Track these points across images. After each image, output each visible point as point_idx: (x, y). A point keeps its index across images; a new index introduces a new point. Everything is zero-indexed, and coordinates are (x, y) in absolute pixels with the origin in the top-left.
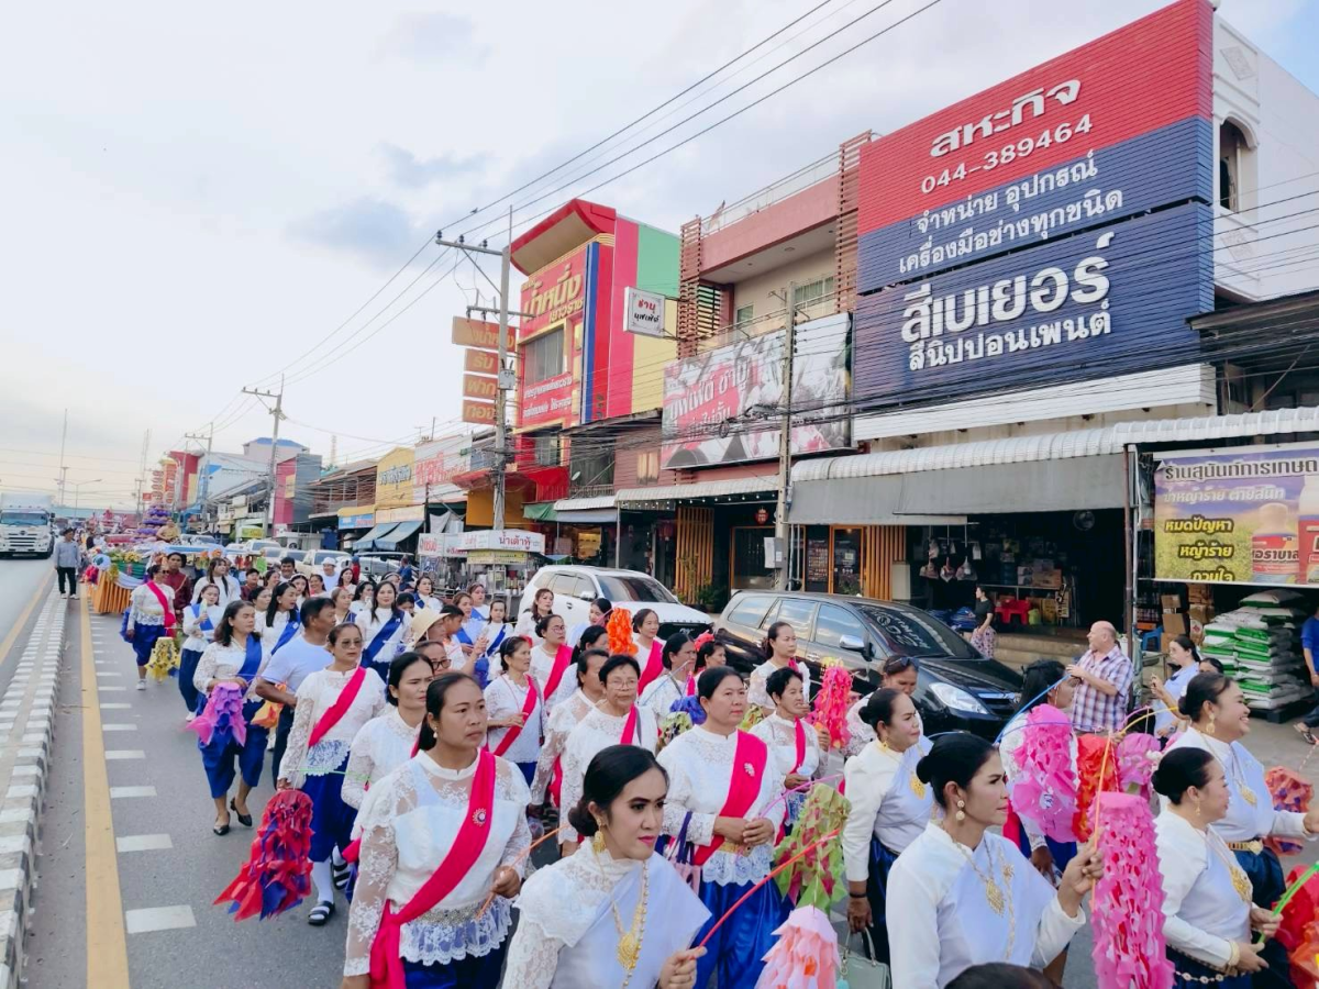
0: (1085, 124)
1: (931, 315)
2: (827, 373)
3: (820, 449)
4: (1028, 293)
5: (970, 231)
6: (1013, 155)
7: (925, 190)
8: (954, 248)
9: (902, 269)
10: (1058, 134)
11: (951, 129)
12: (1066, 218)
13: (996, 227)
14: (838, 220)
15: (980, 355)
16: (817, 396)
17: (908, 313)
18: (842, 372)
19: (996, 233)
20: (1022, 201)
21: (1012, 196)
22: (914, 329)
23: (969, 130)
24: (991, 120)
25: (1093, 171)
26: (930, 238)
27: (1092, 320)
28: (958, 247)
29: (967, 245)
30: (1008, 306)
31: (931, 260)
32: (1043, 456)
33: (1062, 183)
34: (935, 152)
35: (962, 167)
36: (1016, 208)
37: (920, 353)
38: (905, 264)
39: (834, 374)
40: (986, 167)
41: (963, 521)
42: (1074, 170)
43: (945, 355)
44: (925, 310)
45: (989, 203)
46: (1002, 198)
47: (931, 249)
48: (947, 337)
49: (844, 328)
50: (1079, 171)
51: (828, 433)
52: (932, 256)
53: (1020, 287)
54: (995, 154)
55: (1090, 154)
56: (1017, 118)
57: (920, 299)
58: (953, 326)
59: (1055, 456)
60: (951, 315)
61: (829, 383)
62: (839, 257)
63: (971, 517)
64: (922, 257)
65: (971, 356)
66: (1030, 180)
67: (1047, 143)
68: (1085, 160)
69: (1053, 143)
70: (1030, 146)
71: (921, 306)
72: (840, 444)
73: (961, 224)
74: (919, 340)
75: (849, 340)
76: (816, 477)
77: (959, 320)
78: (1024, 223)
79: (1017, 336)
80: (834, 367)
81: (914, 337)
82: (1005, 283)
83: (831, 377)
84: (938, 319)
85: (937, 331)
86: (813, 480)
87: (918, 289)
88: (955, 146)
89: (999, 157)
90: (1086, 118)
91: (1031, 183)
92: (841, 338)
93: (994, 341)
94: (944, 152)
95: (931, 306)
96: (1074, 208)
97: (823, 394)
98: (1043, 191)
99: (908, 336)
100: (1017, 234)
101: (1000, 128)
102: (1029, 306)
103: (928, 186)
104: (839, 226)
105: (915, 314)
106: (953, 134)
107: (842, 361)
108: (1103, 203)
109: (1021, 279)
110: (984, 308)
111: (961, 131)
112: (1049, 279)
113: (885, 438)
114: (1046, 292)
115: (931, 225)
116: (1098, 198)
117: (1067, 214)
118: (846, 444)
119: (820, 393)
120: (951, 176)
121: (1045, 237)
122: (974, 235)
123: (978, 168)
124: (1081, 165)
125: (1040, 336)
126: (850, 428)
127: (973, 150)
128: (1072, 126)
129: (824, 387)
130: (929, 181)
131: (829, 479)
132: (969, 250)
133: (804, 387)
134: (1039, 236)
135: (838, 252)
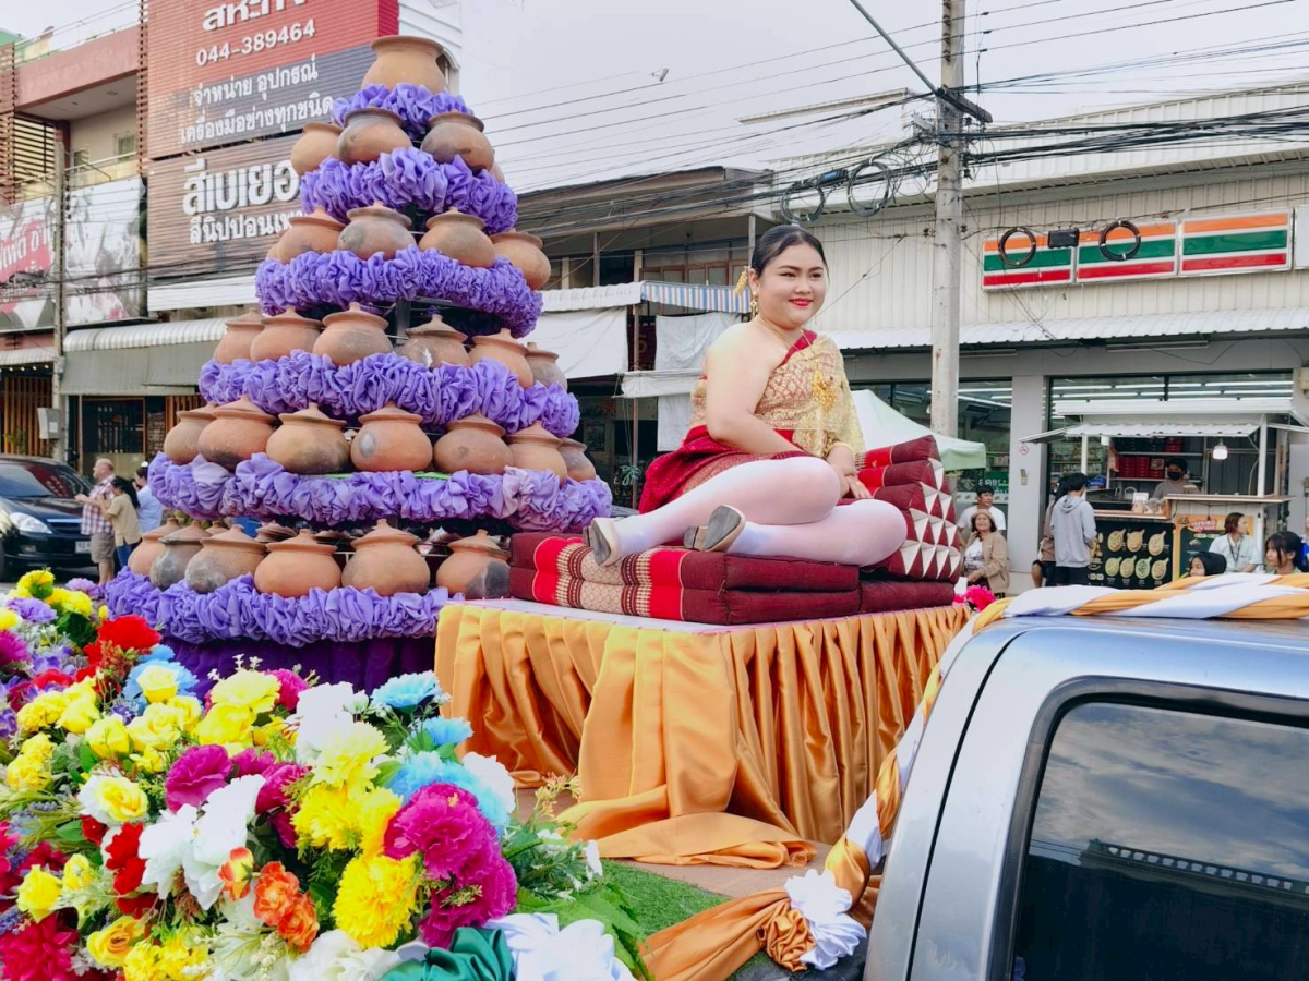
0: (310, 30)
1: (205, 191)
2: (125, 239)
3: (121, 318)
4: (272, 182)
5: (232, 112)
6: (262, 44)
7: (200, 64)
8: (222, 126)
9: (183, 140)
10: (293, 32)
11: (216, 5)
12: (297, 115)
13: (250, 112)
14: (139, 74)
15: (241, 235)
16: (117, 262)
17: (187, 186)
18: (136, 239)
19: (251, 118)
20: (269, 91)
21: (263, 82)
22: (193, 201)
23: (231, 10)
24: (246, 4)
25: (314, 75)
26: (204, 112)
28: (224, 126)
29: (231, 126)
30: (259, 191)
31: (205, 134)
33: (295, 81)
34: (207, 26)
35: (226, 46)
36: (265, 96)
37: (198, 227)
38: (185, 135)
39: (129, 241)
40: (244, 51)
42: (303, 70)
43: (217, 232)
44: (200, 186)
45: (245, 87)
46: (255, 85)
47: (204, 124)
48: (219, 215)
49: (136, 196)
50: (306, 71)
51: (126, 302)
52: (205, 130)
53: (267, 176)
54: (249, 39)
55: (313, 58)
56: (265, 9)
57: (196, 172)
58: (222, 205)
60: (220, 193)
61: (127, 249)
62: (139, 116)
64: (199, 130)
65: (235, 236)
66: (274, 72)
67: (285, 39)
68: (310, 63)
69: (289, 40)
70: (274, 38)
71: (198, 180)
72: (137, 313)
73: (226, 104)
74: (197, 214)
75: (143, 206)
76: (84, 348)
77: (226, 198)
78: (270, 113)
79: (266, 221)
80: (130, 233)
81: (193, 210)
82: (257, 168)
83: (128, 243)
84: (210, 195)
85: (210, 207)
86: (82, 351)
87: (195, 163)
88: (221, 23)
89: (252, 44)
90: (311, 23)
91: (275, 75)
92: (136, 204)
93: (251, 223)
94: (213, 27)
95: (205, 181)
96: (302, 107)
97: (122, 258)
98: (282, 85)
99: (189, 210)
100: (265, 122)
101: (253, 15)
102: (273, 193)
103: (201, 59)
104: (140, 81)
105: (193, 187)
106: (220, 11)
107: (137, 227)
108: (321, 106)
109: (267, 167)
110: (243, 190)
111: (225, 9)
112: (285, 171)
113: (181, 310)
114: (284, 182)
115: (205, 99)
116: (318, 101)
117: (298, 111)
118: (141, 315)
119: (119, 258)
120: (218, 53)
121: (284, 129)
122: (235, 116)
123: (238, 50)
124: (307, 66)
125: (281, 223)
126: (145, 297)
127: (234, 31)
128: (302, 28)
129: (122, 253)
130: (202, 54)
131: (94, 349)
132: (232, 131)
133: (105, 252)
134: (280, 128)
135: (139, 109)
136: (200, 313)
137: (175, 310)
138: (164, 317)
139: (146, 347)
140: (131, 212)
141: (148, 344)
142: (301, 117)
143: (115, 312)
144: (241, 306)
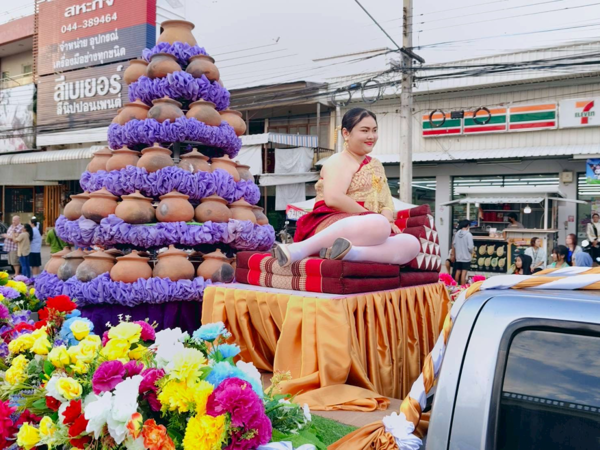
0: (115, 17)
1: (65, 90)
2: (26, 112)
3: (24, 149)
4: (96, 87)
5: (78, 54)
6: (92, 23)
7: (63, 32)
8: (73, 61)
9: (55, 67)
10: (107, 18)
11: (71, 5)
12: (108, 56)
13: (86, 54)
14: (34, 37)
15: (81, 111)
16: (22, 123)
17: (56, 88)
18: (32, 113)
19: (87, 57)
20: (95, 45)
21: (93, 41)
22: (59, 95)
23: (78, 8)
24: (86, 5)
25: (116, 38)
26: (64, 54)
27: (116, 101)
28: (74, 61)
29: (77, 61)
30: (90, 90)
31: (65, 64)
32: (80, 158)
33: (108, 40)
34: (66, 15)
35: (75, 24)
36: (93, 47)
37: (61, 107)
38: (56, 65)
39: (28, 113)
40: (84, 27)
41: (57, 184)
42: (111, 36)
43: (70, 109)
44: (62, 88)
45: (84, 43)
46: (89, 42)
47: (65, 60)
48: (71, 102)
49: (32, 93)
50: (113, 36)
51: (26, 142)
52: (65, 63)
53: (94, 84)
54: (86, 21)
55: (116, 30)
56: (94, 8)
57: (60, 82)
58: (73, 97)
59: (83, 157)
60: (71, 92)
61: (27, 117)
62: (34, 56)
63: (60, 182)
64: (62, 63)
65: (79, 111)
66: (98, 36)
67: (103, 21)
68: (114, 32)
69: (105, 22)
70: (98, 21)
71: (61, 86)
72: (31, 147)
73: (75, 51)
74: (60, 101)
75: (35, 97)
76: (6, 163)
77: (74, 94)
78: (95, 55)
79: (93, 105)
80: (29, 110)
81: (59, 99)
82: (89, 80)
83: (27, 115)
84: (67, 92)
85: (67, 98)
86: (5, 165)
87: (60, 78)
88: (73, 14)
89: (88, 23)
90: (115, 14)
91: (98, 38)
92: (32, 97)
93: (86, 105)
94: (69, 15)
95: (64, 86)
96: (111, 52)
97: (25, 122)
98: (102, 42)
99: (56, 99)
100: (93, 59)
101: (88, 10)
102: (96, 92)
103: (64, 30)
104: (34, 40)
105: (59, 89)
106: (73, 8)
107: (32, 107)
108: (120, 52)
109: (94, 80)
110: (82, 90)
111: (75, 8)
112: (102, 81)
113: (52, 146)
114: (102, 87)
115: (65, 48)
116: (118, 50)
117: (109, 54)
118: (33, 148)
119: (23, 121)
120: (72, 27)
121: (102, 62)
122: (79, 56)
123: (81, 26)
124: (113, 34)
125: (100, 105)
126: (35, 140)
127: (79, 18)
128: (111, 16)
129: (25, 119)
130: (64, 28)
131: (10, 164)
132: (78, 63)
133: (17, 119)
134: (100, 62)
135: (34, 52)
136: (61, 147)
137: (49, 146)
138: (44, 149)
139: (36, 163)
140: (29, 100)
141: (37, 161)
142: (110, 57)
143: (21, 147)
144: (80, 144)
